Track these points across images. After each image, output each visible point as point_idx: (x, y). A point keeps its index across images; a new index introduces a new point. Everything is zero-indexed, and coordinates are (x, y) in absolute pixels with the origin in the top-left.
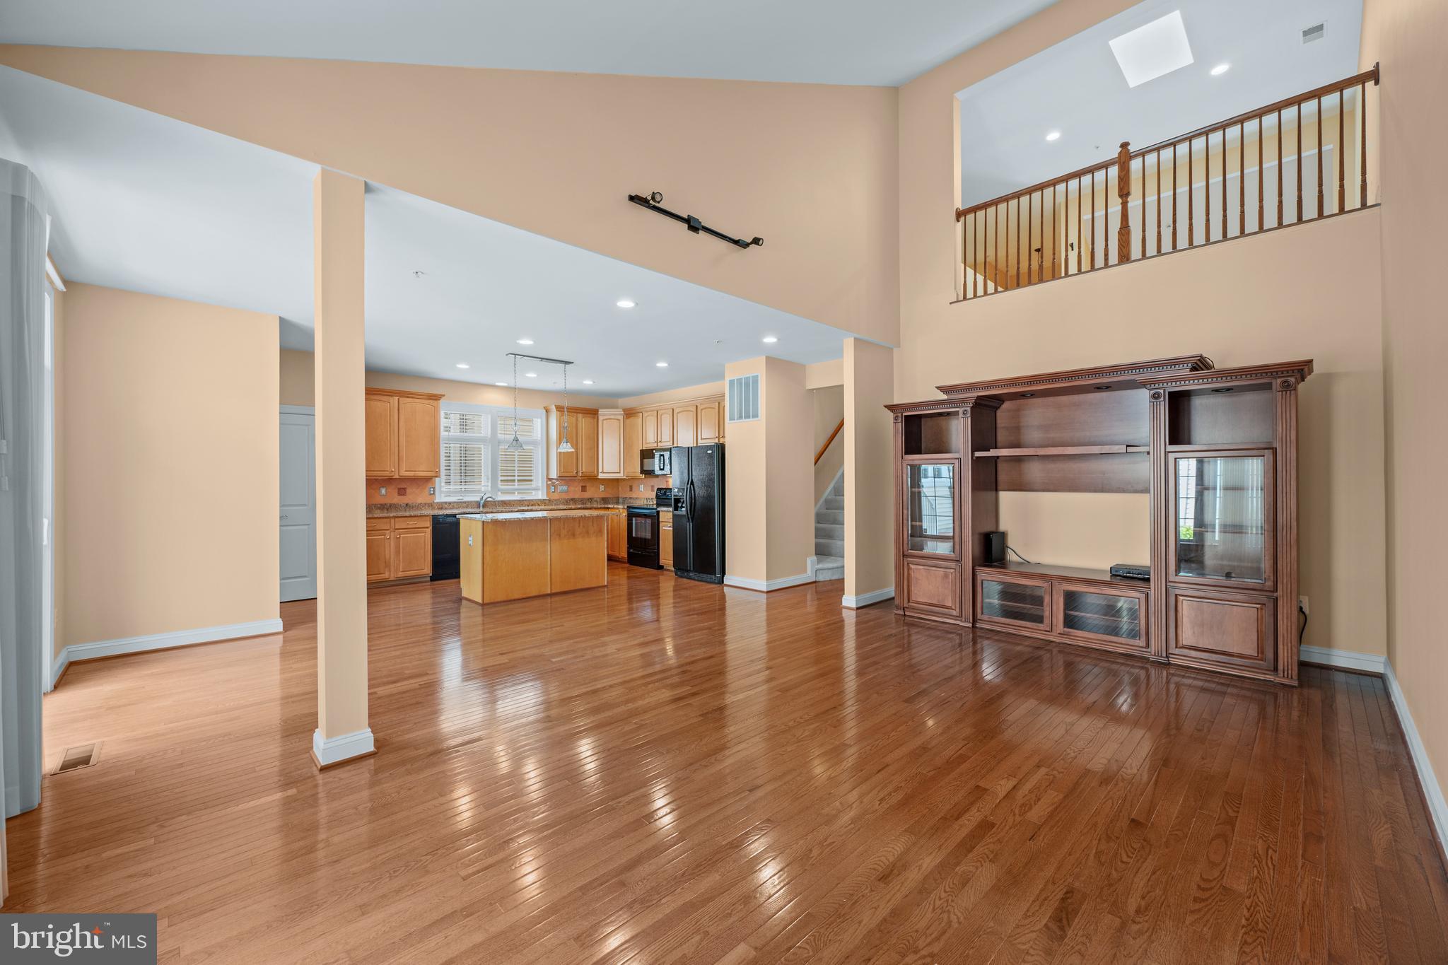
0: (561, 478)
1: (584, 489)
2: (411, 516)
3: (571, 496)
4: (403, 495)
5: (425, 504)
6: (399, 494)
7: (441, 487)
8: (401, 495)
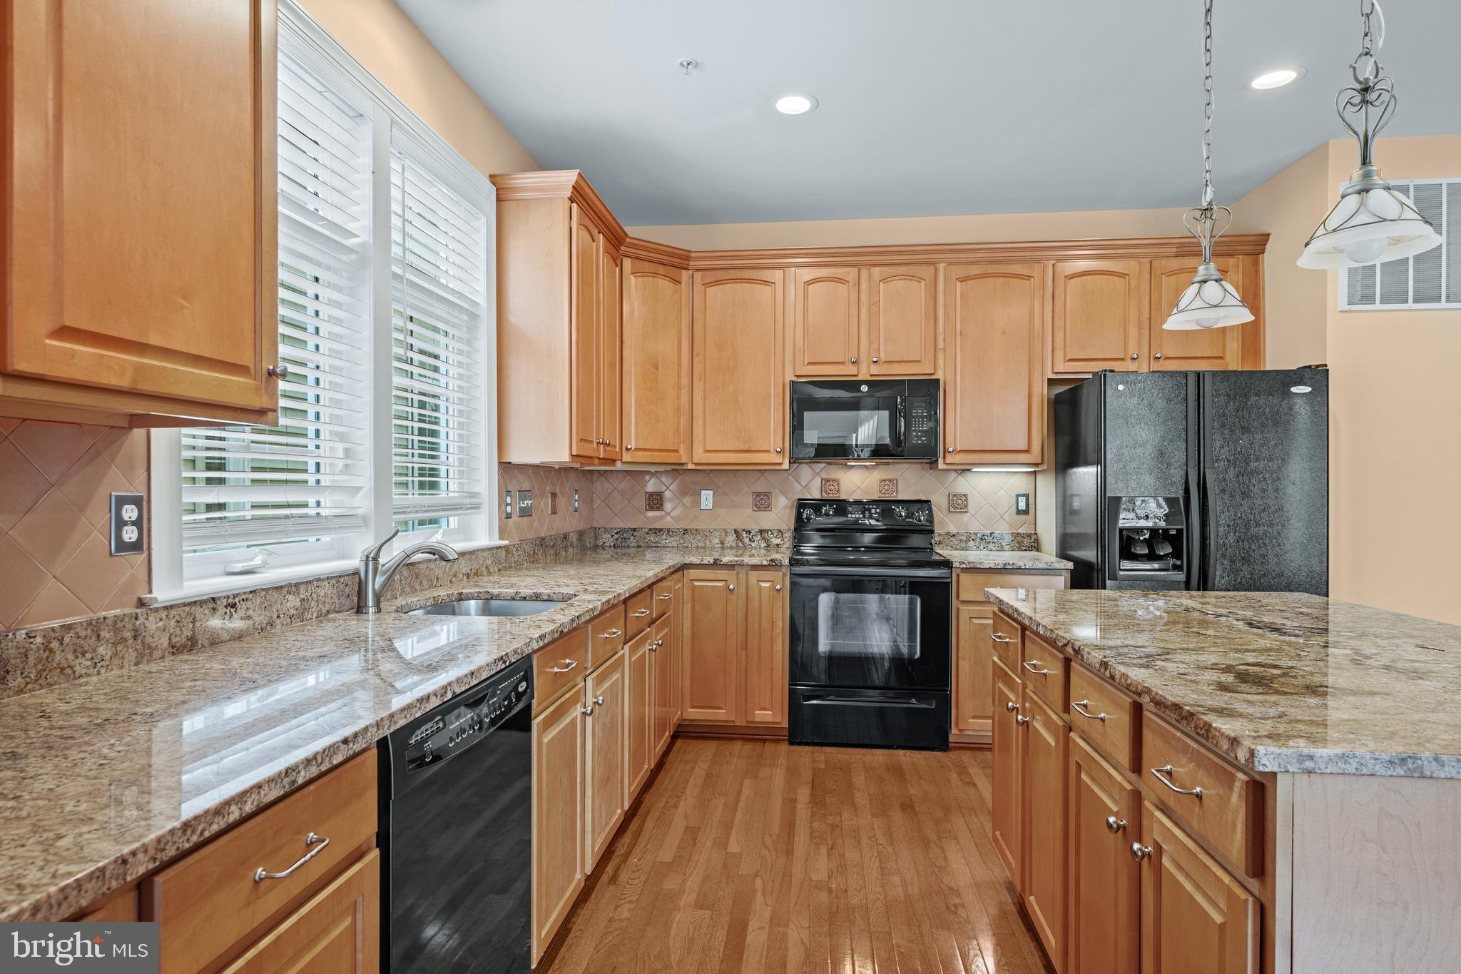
1: (554, 503)
3: (535, 530)
5: (95, 629)
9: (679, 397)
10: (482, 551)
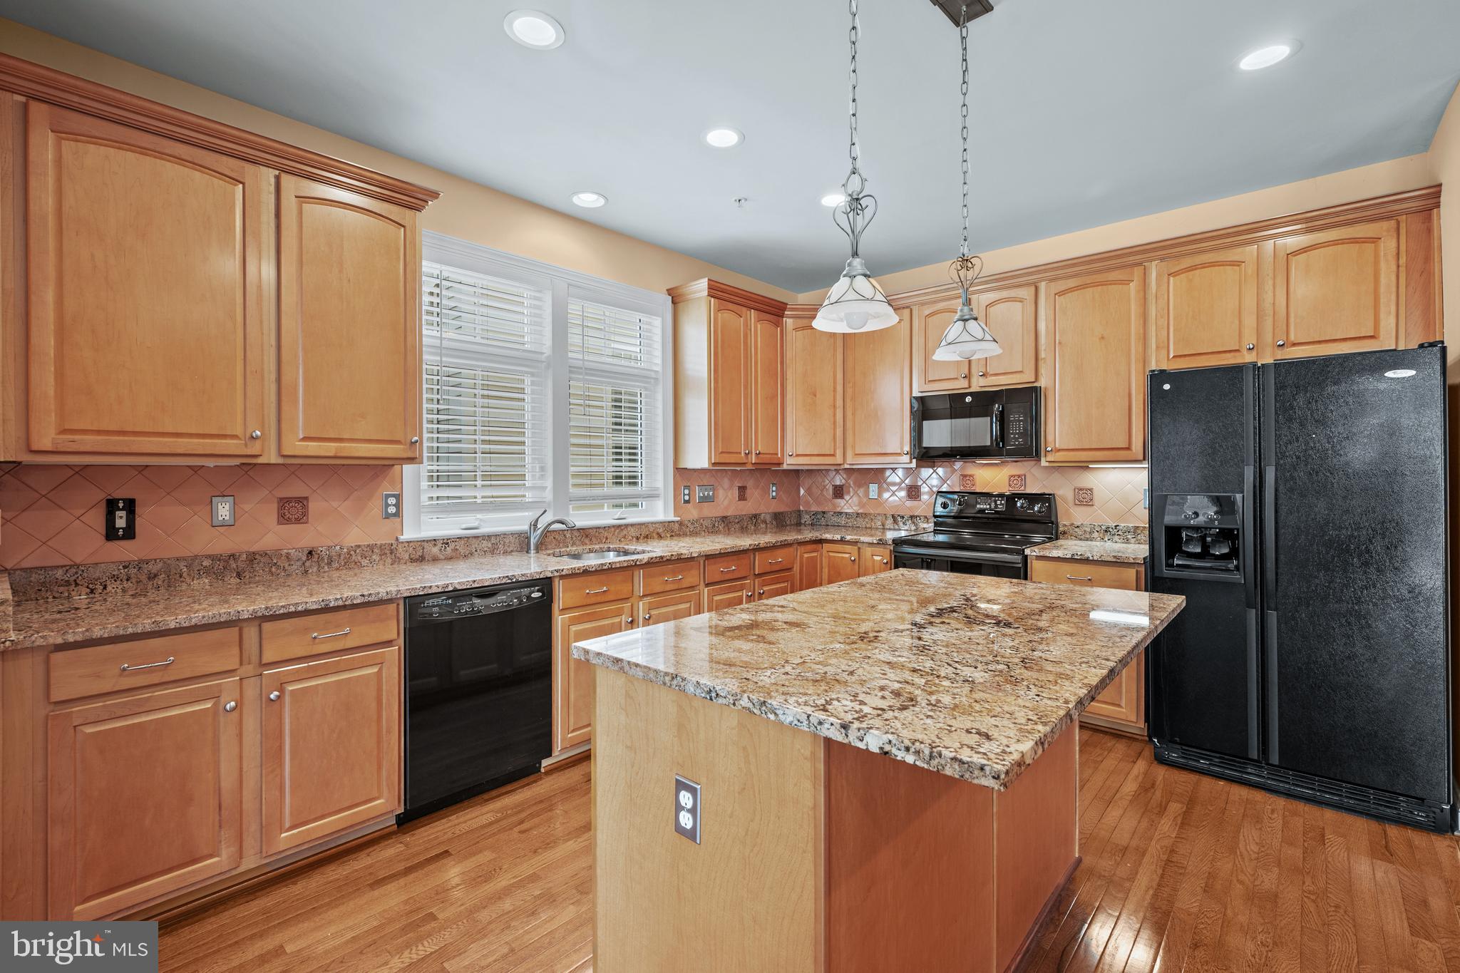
0: (720, 469)
1: (743, 493)
2: (326, 610)
3: (720, 512)
4: (298, 521)
5: (371, 548)
6: (283, 519)
7: (419, 493)
8: (289, 521)
9: (835, 415)
10: (652, 523)
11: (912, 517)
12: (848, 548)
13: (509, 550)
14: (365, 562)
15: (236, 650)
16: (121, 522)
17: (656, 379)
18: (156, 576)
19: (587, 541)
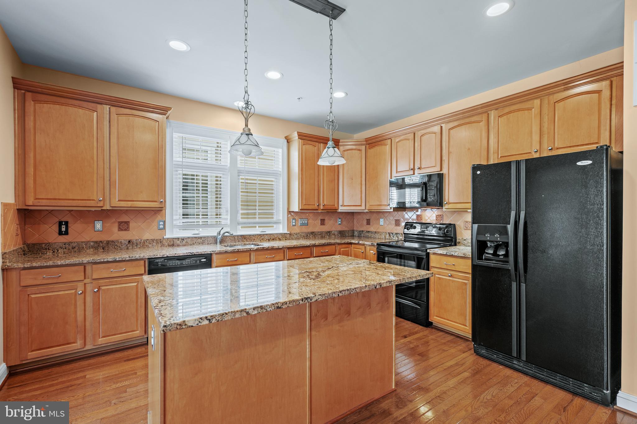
0: (303, 211)
1: (323, 222)
2: (115, 261)
3: (310, 229)
4: (126, 230)
5: (153, 240)
6: (120, 229)
7: (172, 220)
8: (122, 230)
9: (361, 188)
10: (276, 234)
11: (396, 234)
12: (361, 247)
13: (210, 243)
14: (150, 246)
15: (83, 274)
16: (63, 229)
17: (280, 174)
18: (75, 247)
19: (245, 240)
